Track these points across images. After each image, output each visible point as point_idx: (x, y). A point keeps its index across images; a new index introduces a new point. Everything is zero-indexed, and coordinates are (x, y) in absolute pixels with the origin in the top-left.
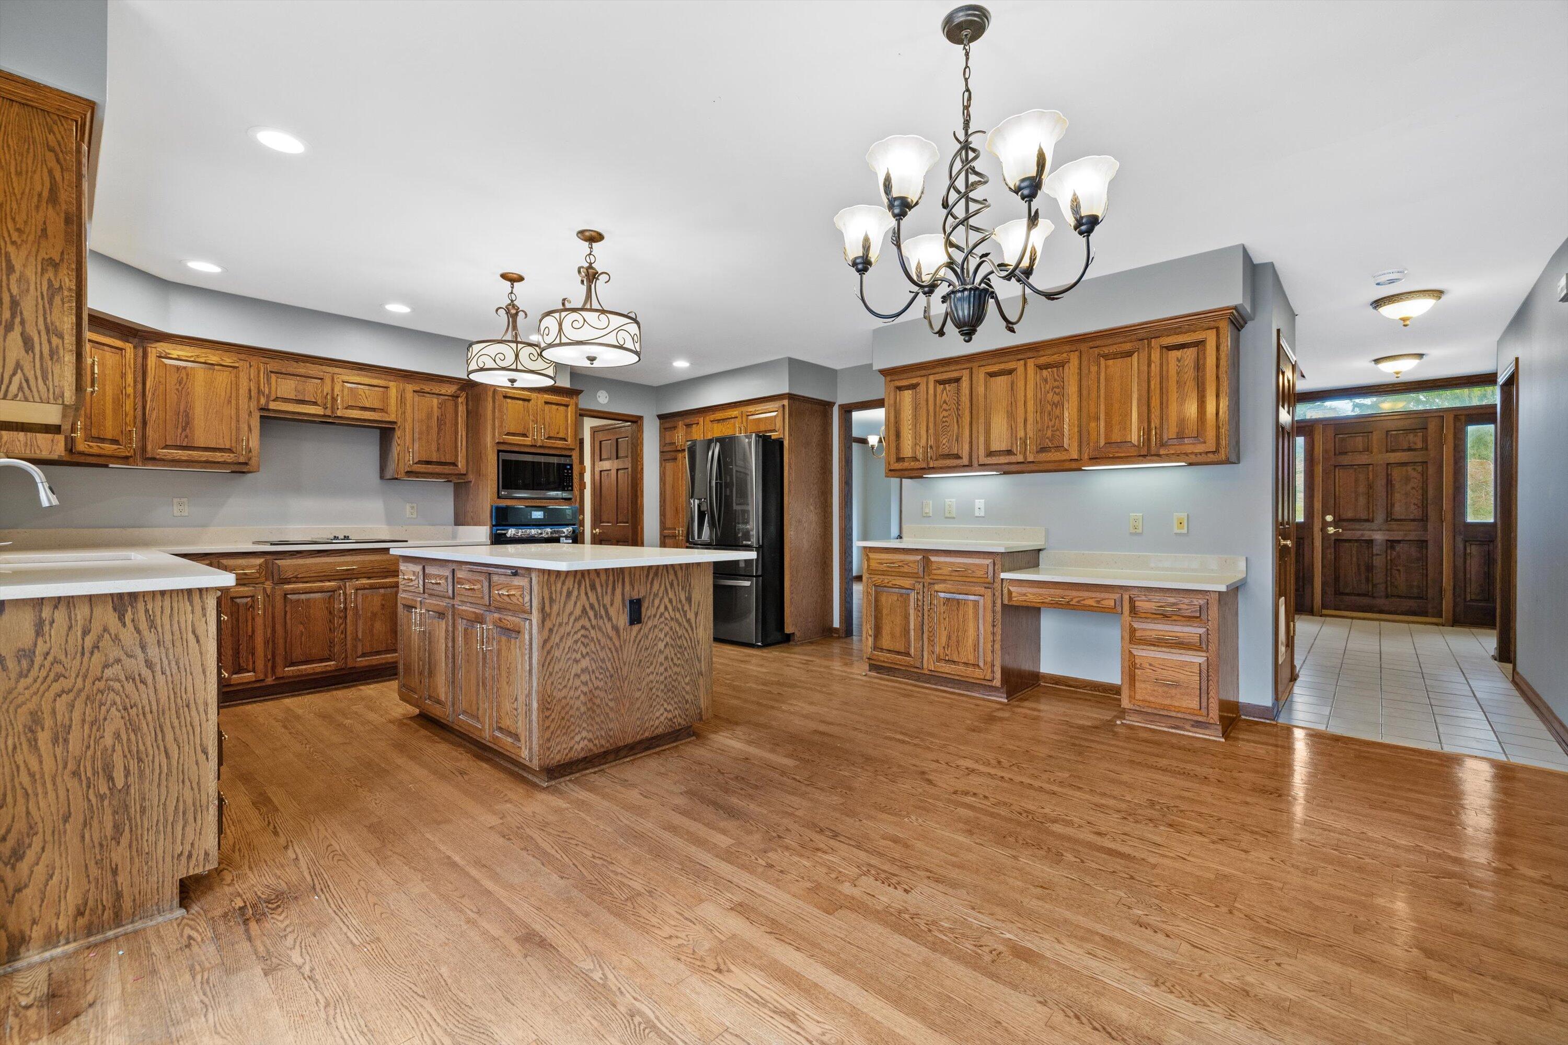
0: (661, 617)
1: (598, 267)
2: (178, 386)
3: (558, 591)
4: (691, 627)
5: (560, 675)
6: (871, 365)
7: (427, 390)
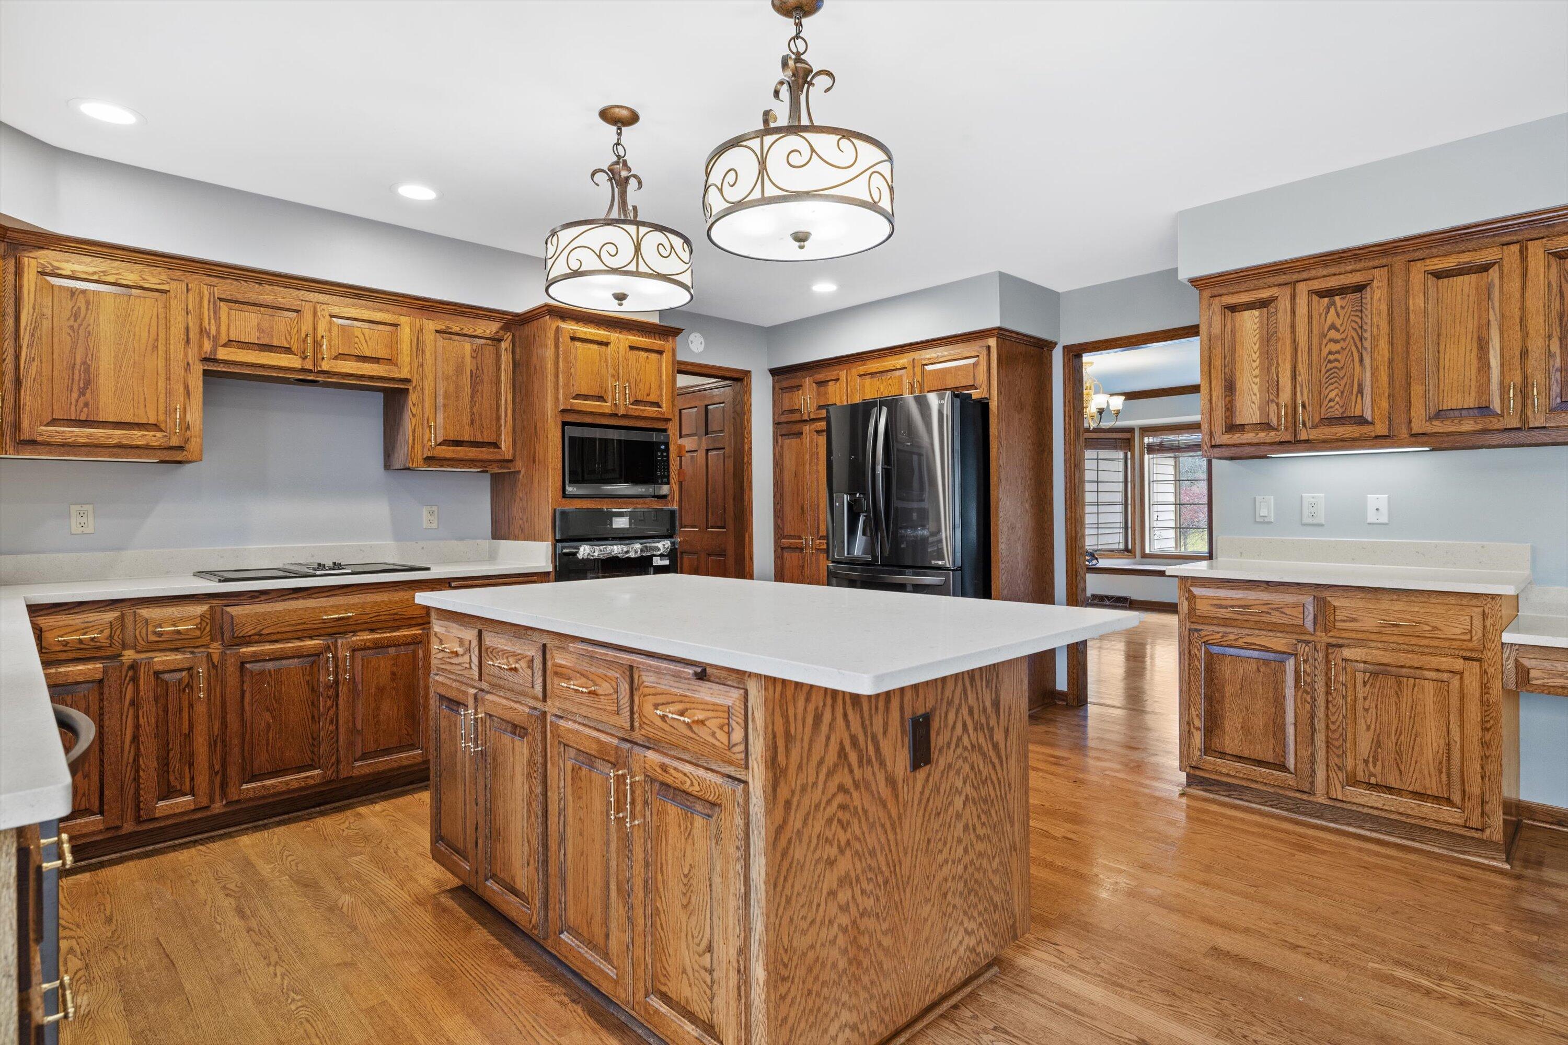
0: (957, 746)
1: (814, 61)
2: (71, 322)
3: (800, 717)
4: (1000, 757)
5: (803, 899)
6: (1175, 271)
7: (456, 329)
